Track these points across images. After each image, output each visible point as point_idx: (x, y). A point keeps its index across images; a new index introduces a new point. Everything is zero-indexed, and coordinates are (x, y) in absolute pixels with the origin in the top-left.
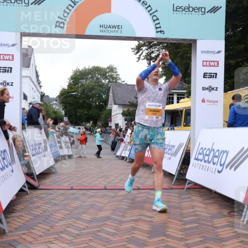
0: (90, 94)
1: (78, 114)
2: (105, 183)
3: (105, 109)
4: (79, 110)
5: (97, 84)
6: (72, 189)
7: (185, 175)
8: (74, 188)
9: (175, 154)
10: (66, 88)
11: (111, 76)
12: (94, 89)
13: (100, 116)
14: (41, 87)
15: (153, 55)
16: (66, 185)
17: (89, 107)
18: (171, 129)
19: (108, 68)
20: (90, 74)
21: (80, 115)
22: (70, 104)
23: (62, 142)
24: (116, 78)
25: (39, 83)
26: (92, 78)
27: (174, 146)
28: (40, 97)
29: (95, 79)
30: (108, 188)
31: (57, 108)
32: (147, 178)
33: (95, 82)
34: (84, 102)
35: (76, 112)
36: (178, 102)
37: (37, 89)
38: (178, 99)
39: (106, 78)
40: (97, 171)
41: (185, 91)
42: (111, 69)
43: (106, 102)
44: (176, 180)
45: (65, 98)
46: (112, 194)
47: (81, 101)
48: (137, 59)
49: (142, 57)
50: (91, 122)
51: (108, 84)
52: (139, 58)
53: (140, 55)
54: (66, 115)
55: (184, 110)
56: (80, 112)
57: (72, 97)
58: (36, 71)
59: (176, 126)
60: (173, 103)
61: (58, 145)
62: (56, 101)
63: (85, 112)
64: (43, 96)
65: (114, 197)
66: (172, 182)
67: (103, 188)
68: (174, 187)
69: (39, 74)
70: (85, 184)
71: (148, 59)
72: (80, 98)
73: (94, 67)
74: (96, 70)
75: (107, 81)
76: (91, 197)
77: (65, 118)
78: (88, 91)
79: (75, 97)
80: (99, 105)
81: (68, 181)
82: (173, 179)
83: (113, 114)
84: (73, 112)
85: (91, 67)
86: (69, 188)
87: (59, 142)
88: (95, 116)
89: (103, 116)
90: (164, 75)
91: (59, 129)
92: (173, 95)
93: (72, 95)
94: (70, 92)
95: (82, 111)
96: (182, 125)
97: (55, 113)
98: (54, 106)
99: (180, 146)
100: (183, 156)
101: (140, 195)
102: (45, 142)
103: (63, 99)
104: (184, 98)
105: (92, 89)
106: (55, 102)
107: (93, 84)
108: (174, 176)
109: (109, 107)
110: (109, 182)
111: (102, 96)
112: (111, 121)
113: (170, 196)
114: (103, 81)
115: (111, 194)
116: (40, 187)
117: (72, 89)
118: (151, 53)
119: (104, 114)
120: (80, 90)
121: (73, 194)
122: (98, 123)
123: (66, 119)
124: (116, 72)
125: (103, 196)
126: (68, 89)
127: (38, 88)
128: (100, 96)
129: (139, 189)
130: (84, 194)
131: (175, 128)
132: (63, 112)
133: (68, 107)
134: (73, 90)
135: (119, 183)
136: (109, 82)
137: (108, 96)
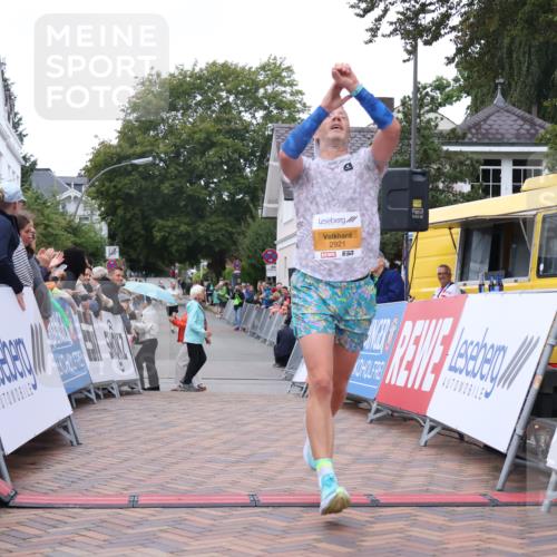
0: (198, 162)
1: (158, 235)
2: (253, 483)
3: (253, 217)
4: (160, 222)
5: (224, 126)
6: (133, 505)
7: (545, 453)
8: (142, 500)
9: (508, 378)
10: (115, 142)
11: (273, 97)
12: (213, 145)
13: (235, 243)
14: (21, 137)
15: (426, 19)
16: (112, 491)
17: (198, 209)
18: (491, 288)
19: (263, 68)
20: (200, 89)
21: (165, 239)
22: (128, 198)
23: (100, 335)
24: (291, 106)
25: (16, 126)
26: (208, 103)
27: (503, 349)
28: (19, 172)
29: (216, 107)
30: (262, 499)
31: (81, 212)
32: (406, 464)
33: (218, 120)
34: (179, 191)
35: (148, 229)
36: (516, 189)
37: (9, 146)
38: (518, 178)
39: (256, 104)
40: (226, 437)
41: (544, 149)
42: (275, 72)
43: (256, 191)
44: (510, 473)
45: (111, 176)
46: (281, 524)
47: (166, 188)
48: (368, 36)
49: (385, 28)
50: (204, 263)
51: (262, 126)
52: (374, 31)
53: (379, 19)
54: (112, 238)
55: (539, 219)
56: (162, 227)
57: (135, 176)
58: (5, 80)
59: (508, 275)
60: (497, 192)
61: (85, 346)
62: (78, 186)
63: (183, 228)
64: (28, 171)
65: (286, 532)
66: (497, 478)
67: (247, 500)
68: (503, 498)
69: (13, 89)
70: (183, 487)
71: (406, 35)
72: (164, 178)
73: (214, 64)
74: (221, 75)
75: (260, 114)
76: (203, 532)
77: (108, 249)
78: (193, 152)
79: (145, 173)
80: (233, 201)
81: (119, 476)
82: (499, 470)
83: (281, 234)
84: (138, 227)
85: (202, 65)
86: (125, 500)
87: (88, 336)
88: (218, 241)
89: (245, 242)
90: (466, 90)
91: (89, 288)
92: (498, 163)
93: (136, 167)
94: (128, 157)
95: (170, 223)
96: (533, 272)
97: (74, 230)
98: (71, 208)
99: (526, 347)
100: (536, 386)
101: (378, 527)
102: (36, 334)
103: (102, 181)
104: (538, 173)
105: (208, 144)
106: (72, 192)
107: (208, 125)
108: (503, 456)
109: (266, 209)
110: (268, 479)
111: (241, 170)
112: (274, 258)
113: (488, 530)
114: (247, 116)
115: (275, 521)
116: (18, 500)
117: (133, 143)
118: (416, 14)
119: (250, 233)
120: (163, 148)
121: (139, 523)
122: (229, 267)
123: (112, 253)
124: (291, 84)
125: (245, 531)
126: (119, 145)
127: (13, 140)
128: (235, 170)
129: (375, 504)
130: (177, 523)
131: (507, 283)
132: (103, 230)
133: (120, 212)
134: (138, 149)
135: (302, 480)
136: (268, 118)
137: (263, 169)
